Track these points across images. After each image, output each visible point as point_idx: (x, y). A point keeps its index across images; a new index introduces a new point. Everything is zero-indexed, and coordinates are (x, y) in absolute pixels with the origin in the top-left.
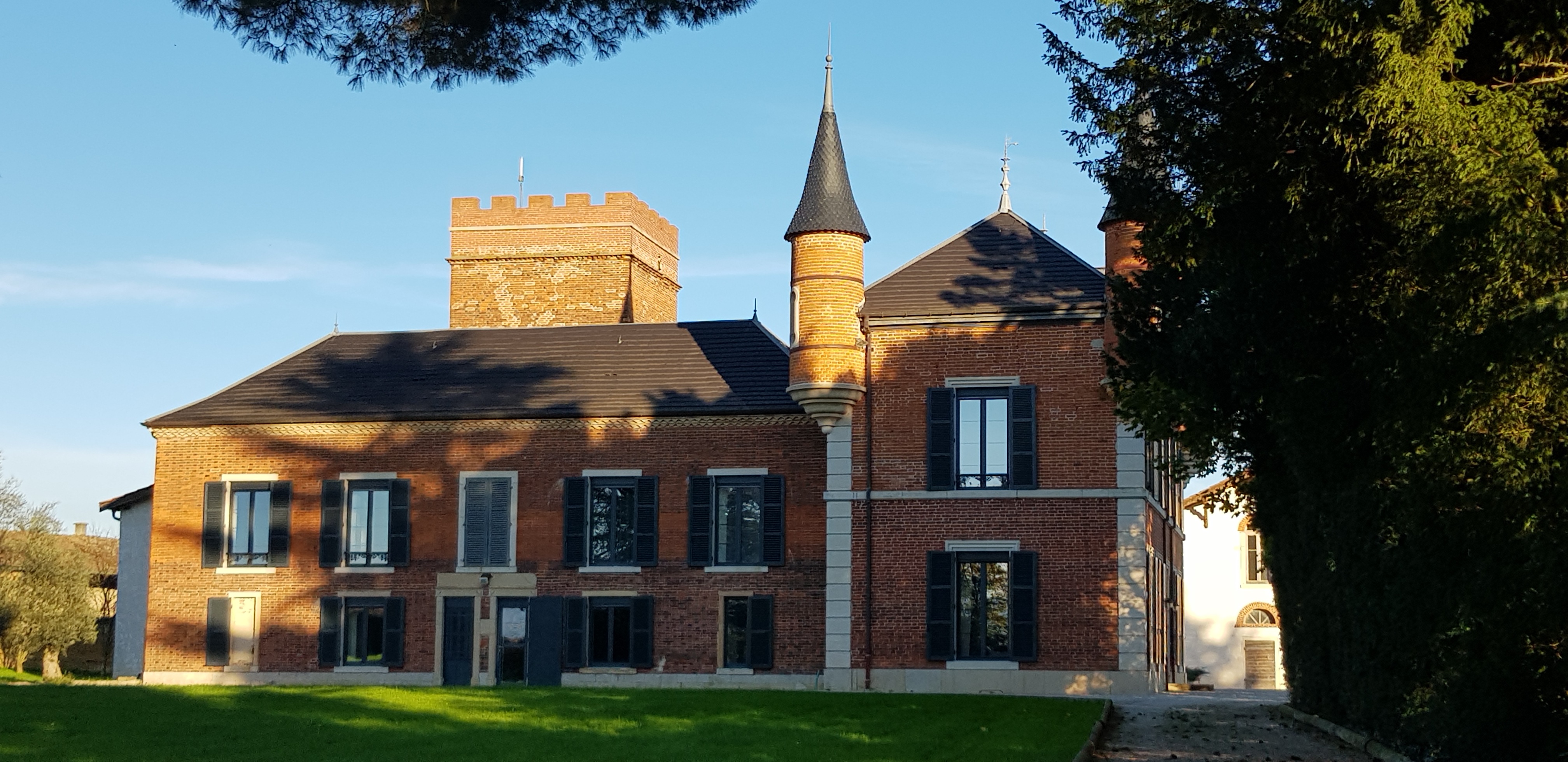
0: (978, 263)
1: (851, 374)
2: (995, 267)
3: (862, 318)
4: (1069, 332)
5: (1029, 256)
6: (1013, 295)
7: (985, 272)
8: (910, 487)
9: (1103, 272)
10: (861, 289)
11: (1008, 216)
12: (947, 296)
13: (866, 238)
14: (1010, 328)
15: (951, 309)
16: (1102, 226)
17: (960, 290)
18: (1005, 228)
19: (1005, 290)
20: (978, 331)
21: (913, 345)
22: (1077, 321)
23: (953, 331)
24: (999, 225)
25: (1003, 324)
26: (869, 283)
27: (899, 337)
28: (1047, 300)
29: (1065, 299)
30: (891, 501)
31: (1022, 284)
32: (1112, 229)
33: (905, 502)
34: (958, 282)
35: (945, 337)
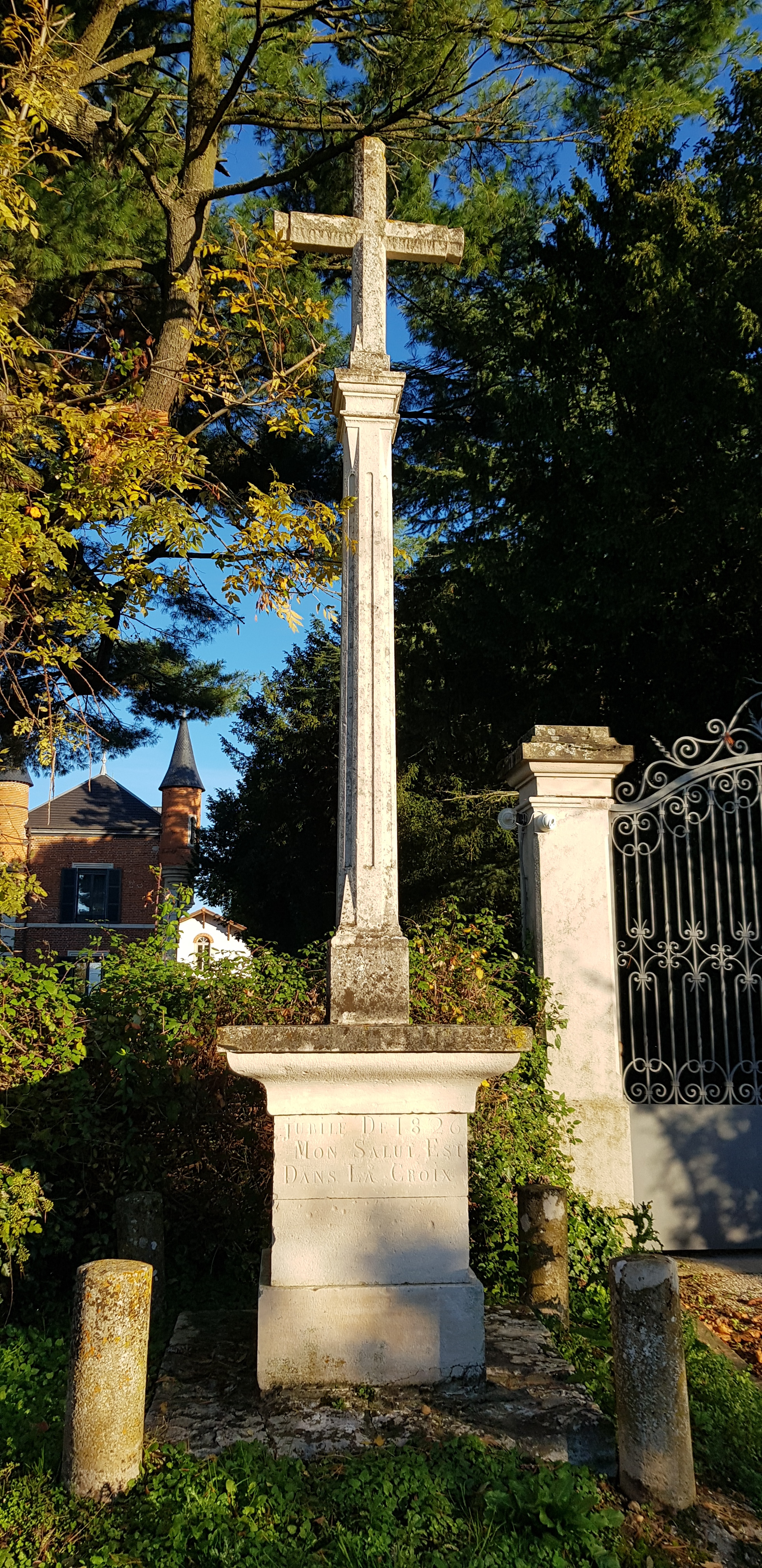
0: (90, 802)
1: (19, 860)
2: (99, 805)
3: (28, 829)
4: (139, 842)
5: (117, 800)
6: (110, 821)
7: (94, 808)
8: (49, 922)
9: (160, 811)
10: (26, 812)
11: (105, 778)
12: (74, 820)
13: (31, 785)
14: (108, 838)
15: (77, 827)
16: (160, 789)
17: (81, 817)
18: (104, 784)
19: (106, 818)
20: (91, 839)
21: (55, 846)
22: (145, 836)
23: (77, 838)
24: (100, 781)
25: (105, 836)
26: (31, 809)
27: (46, 840)
28: (130, 825)
29: (140, 825)
30: (38, 929)
31: (115, 815)
32: (167, 791)
33: (46, 929)
34: (79, 812)
35: (72, 841)
